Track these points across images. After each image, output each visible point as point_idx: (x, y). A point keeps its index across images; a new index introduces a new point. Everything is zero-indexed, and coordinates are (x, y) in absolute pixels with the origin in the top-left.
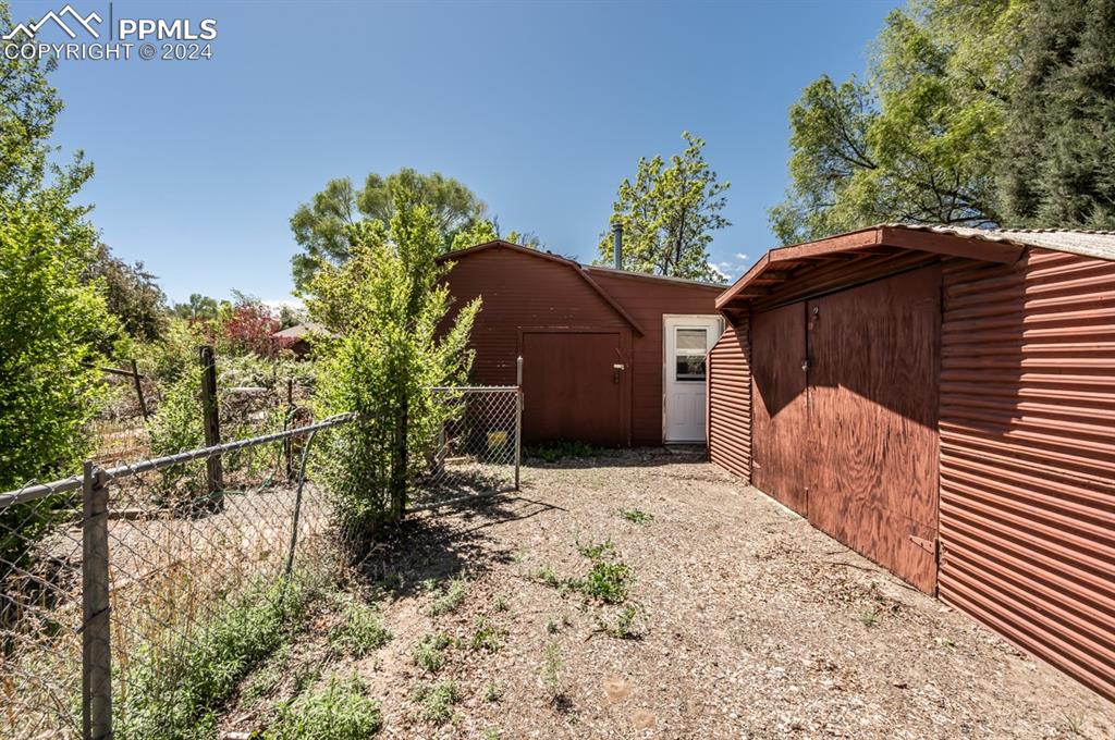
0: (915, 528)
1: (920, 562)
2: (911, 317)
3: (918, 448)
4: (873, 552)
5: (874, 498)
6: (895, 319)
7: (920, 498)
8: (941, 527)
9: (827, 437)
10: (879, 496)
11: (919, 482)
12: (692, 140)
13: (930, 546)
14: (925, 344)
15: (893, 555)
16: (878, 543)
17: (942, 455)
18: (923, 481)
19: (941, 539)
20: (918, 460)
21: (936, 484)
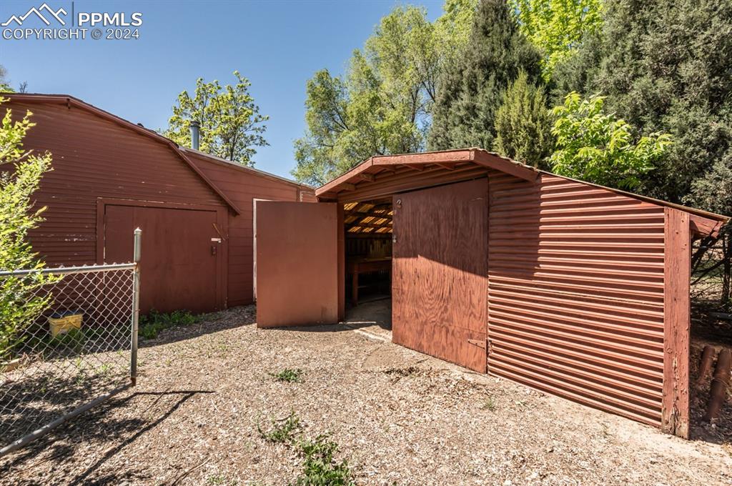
0: (471, 335)
1: (475, 355)
2: (468, 209)
3: (473, 286)
4: (443, 354)
5: (442, 320)
6: (457, 210)
7: (475, 316)
8: (489, 331)
9: (407, 285)
10: (446, 318)
11: (474, 307)
12: (242, 79)
13: (483, 344)
14: (477, 225)
15: (457, 354)
16: (446, 348)
17: (489, 290)
18: (477, 306)
19: (489, 339)
20: (473, 293)
21: (485, 306)
